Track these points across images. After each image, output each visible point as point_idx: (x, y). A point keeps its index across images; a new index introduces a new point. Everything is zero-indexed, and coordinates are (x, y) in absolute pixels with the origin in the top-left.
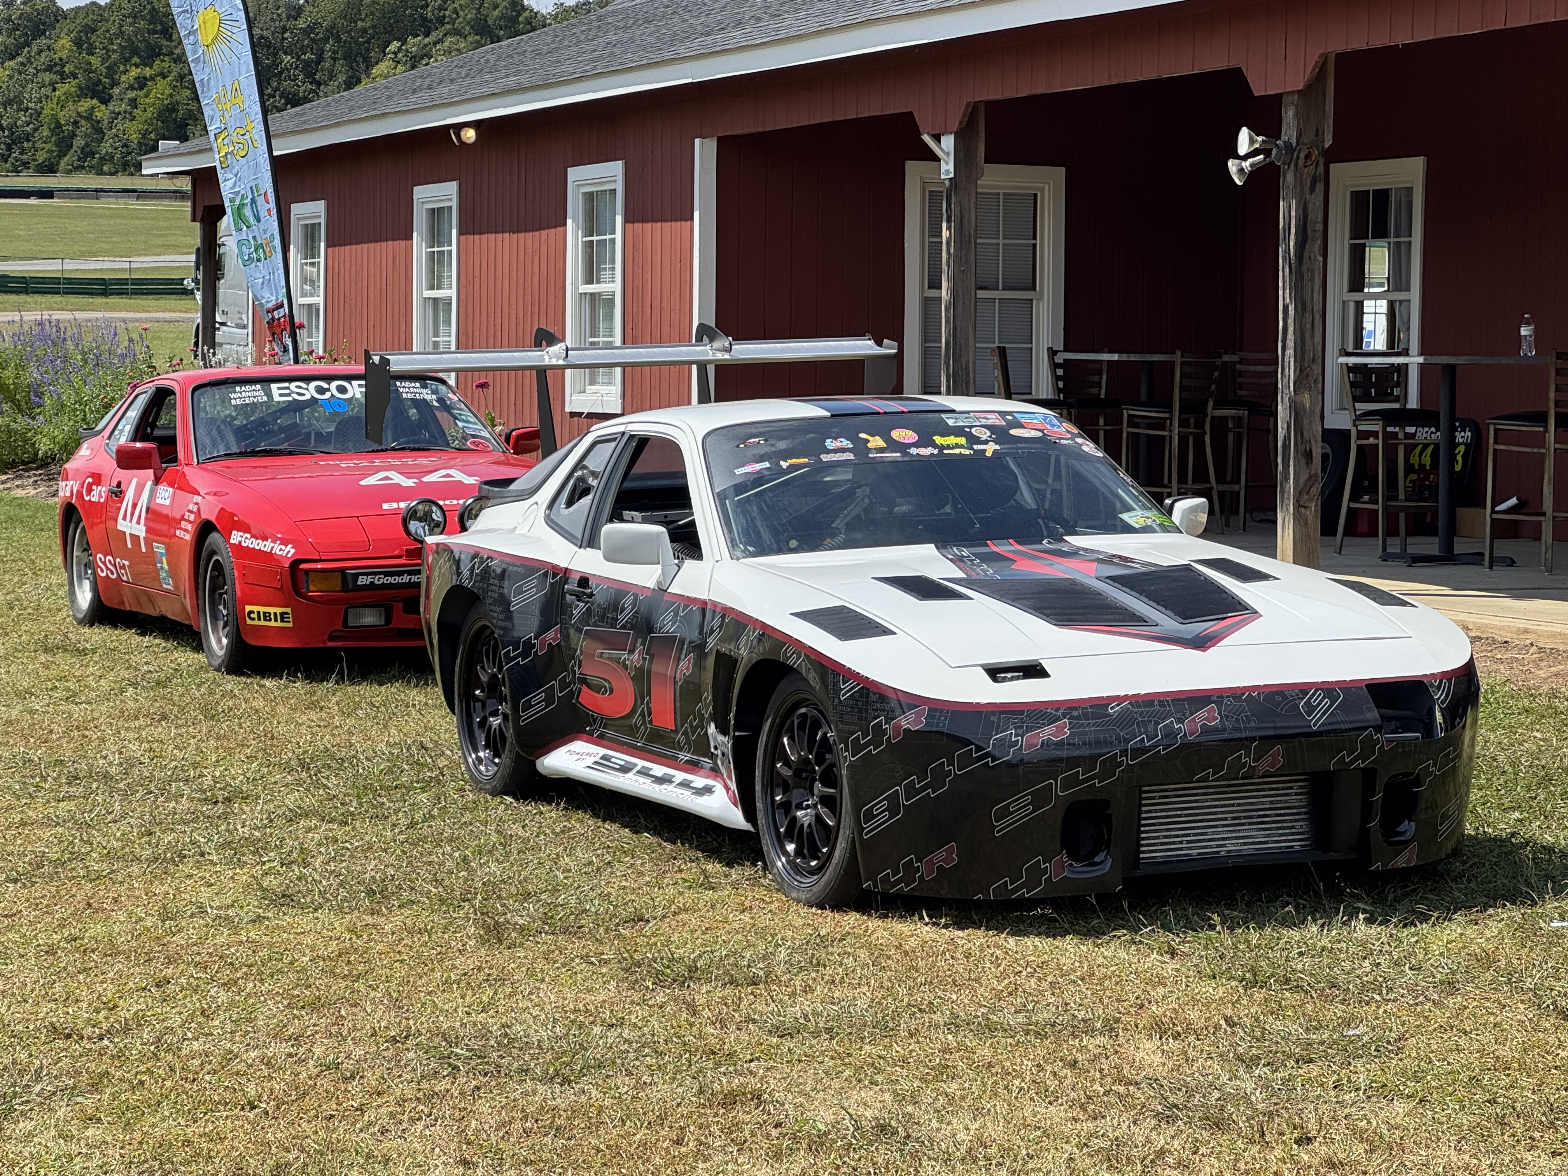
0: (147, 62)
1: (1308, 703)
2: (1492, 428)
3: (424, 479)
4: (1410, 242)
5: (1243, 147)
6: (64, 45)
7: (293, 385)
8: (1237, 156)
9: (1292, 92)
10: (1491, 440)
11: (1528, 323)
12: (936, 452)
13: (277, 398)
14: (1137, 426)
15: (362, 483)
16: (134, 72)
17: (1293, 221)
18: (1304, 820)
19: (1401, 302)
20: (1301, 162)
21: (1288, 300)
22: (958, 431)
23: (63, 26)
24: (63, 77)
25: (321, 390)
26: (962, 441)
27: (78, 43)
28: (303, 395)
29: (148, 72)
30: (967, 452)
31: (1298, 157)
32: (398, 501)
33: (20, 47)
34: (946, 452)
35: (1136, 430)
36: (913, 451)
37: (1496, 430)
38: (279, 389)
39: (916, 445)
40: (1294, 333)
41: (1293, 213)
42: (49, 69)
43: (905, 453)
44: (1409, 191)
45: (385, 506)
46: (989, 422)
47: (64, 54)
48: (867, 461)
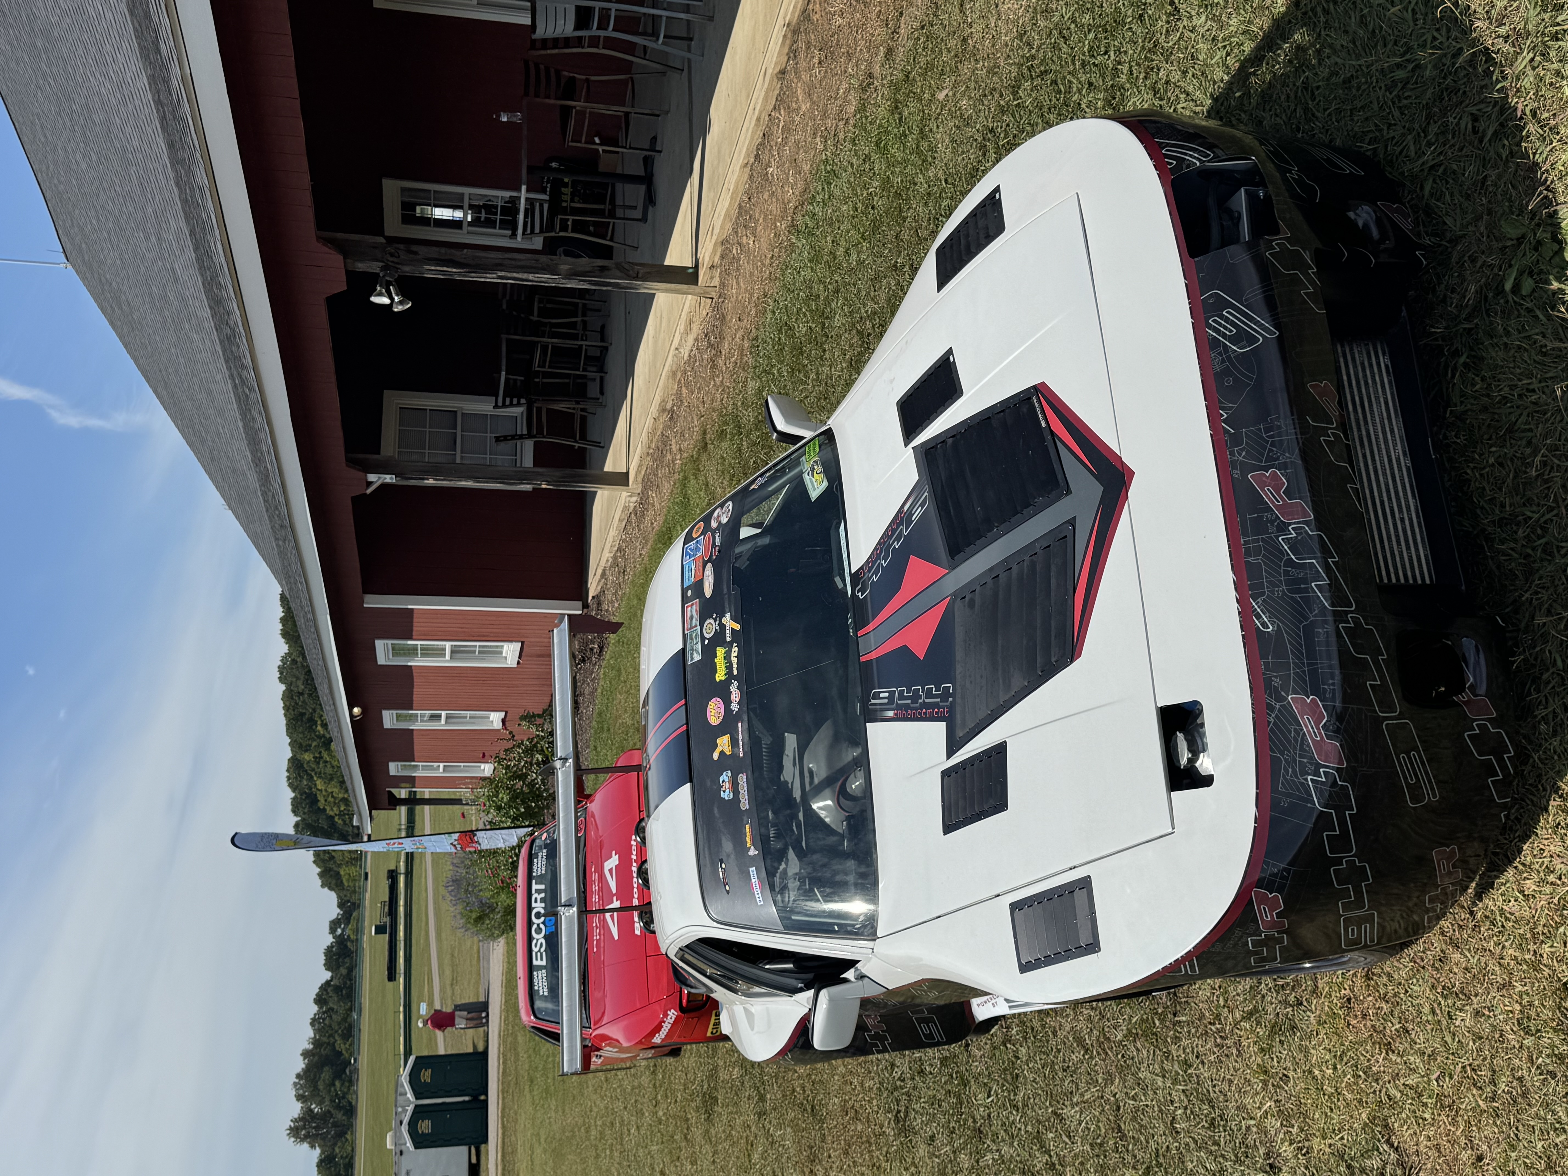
0: (316, 723)
1: (1234, 340)
2: (570, 144)
3: (614, 891)
4: (435, 191)
5: (385, 301)
6: (308, 757)
7: (535, 949)
8: (391, 305)
9: (345, 263)
10: (579, 145)
11: (499, 116)
12: (736, 684)
13: (544, 963)
14: (545, 361)
15: (616, 938)
16: (319, 728)
17: (438, 268)
18: (1351, 350)
19: (470, 199)
20: (396, 260)
21: (494, 276)
22: (709, 652)
23: (298, 756)
24: (321, 757)
25: (539, 930)
26: (720, 652)
27: (306, 751)
28: (541, 944)
29: (319, 722)
30: (735, 650)
31: (392, 262)
32: (634, 922)
33: (308, 774)
34: (735, 672)
35: (547, 364)
36: (735, 707)
37: (572, 141)
38: (537, 959)
39: (727, 702)
40: (517, 273)
41: (433, 268)
42: (318, 763)
43: (738, 717)
44: (403, 190)
45: (638, 932)
46: (696, 616)
47: (312, 756)
48: (749, 761)
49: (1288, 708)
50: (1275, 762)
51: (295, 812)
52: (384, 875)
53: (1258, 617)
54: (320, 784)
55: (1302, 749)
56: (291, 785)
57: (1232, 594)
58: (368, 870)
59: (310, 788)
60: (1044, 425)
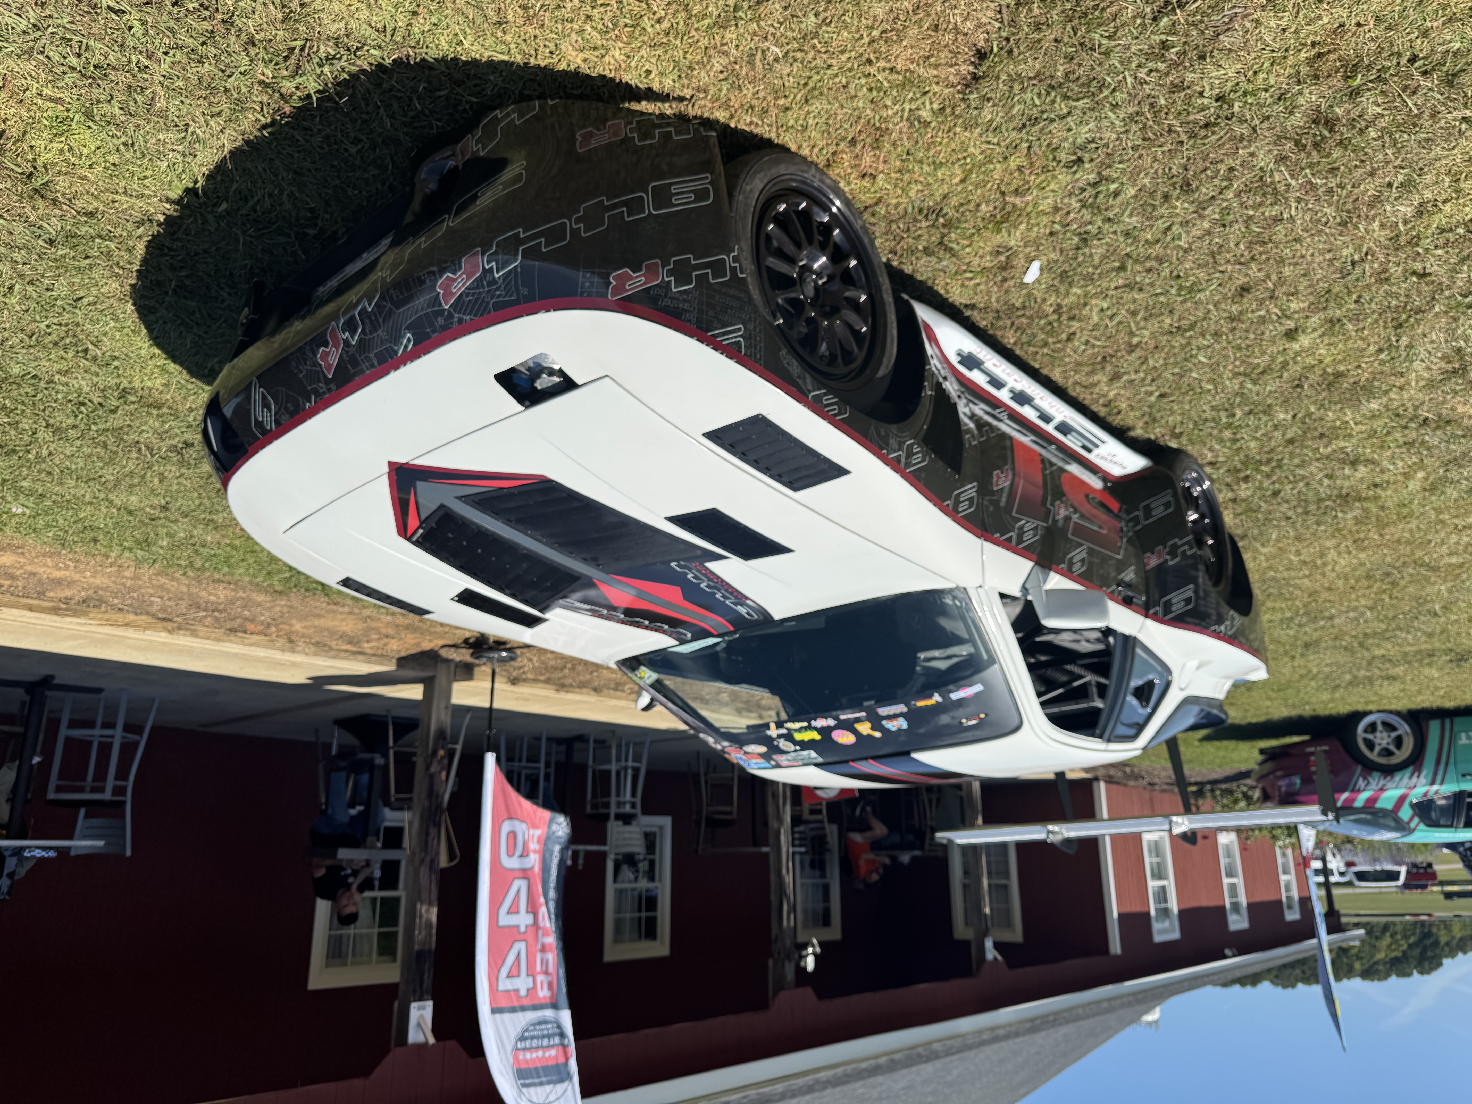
12: (814, 723)
22: (804, 745)
26: (798, 737)
30: (790, 725)
34: (806, 724)
36: (831, 722)
39: (831, 729)
43: (838, 719)
46: (785, 757)
48: (866, 708)
49: (454, 306)
50: (498, 307)
51: (1409, 975)
52: (1449, 903)
53: (406, 347)
54: (1380, 956)
55: (477, 288)
56: (1386, 978)
57: (403, 371)
58: (1451, 914)
59: (1386, 963)
60: (421, 531)
